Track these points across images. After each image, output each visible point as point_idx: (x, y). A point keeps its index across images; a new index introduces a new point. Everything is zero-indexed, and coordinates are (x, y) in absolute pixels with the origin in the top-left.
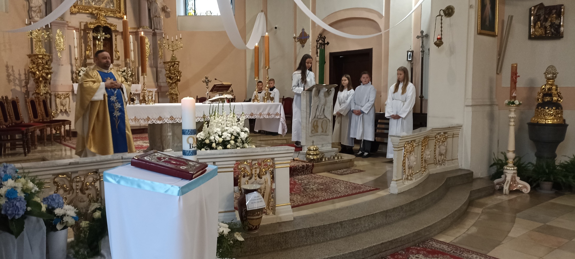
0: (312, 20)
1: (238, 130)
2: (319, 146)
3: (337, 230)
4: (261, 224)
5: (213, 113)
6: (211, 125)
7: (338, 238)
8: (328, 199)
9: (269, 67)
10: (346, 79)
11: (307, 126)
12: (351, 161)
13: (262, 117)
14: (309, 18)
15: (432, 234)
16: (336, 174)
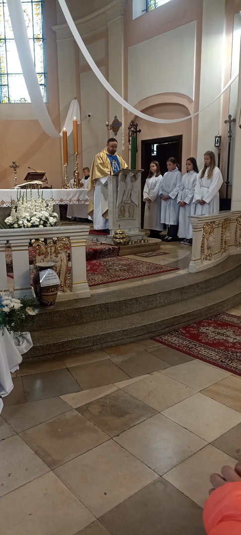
0: (124, 107)
1: (47, 214)
2: (125, 231)
3: (133, 306)
4: (57, 300)
5: (21, 197)
6: (20, 210)
7: (134, 313)
8: (128, 278)
10: (154, 165)
11: (115, 210)
12: (157, 244)
13: (71, 203)
14: (121, 106)
15: (225, 309)
16: (141, 256)
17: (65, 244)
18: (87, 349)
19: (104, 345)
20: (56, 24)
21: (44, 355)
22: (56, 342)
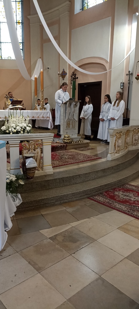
0: (69, 64)
1: (25, 125)
2: (70, 135)
3: (77, 179)
4: (35, 176)
5: (11, 115)
6: (10, 122)
7: (78, 183)
8: (73, 163)
9: (43, 90)
10: (88, 98)
11: (64, 124)
12: (87, 143)
13: (39, 119)
14: (67, 62)
15: (128, 181)
16: (79, 150)
17: (40, 143)
18: (52, 203)
19: (62, 202)
20: (30, 15)
21: (28, 207)
22: (35, 200)
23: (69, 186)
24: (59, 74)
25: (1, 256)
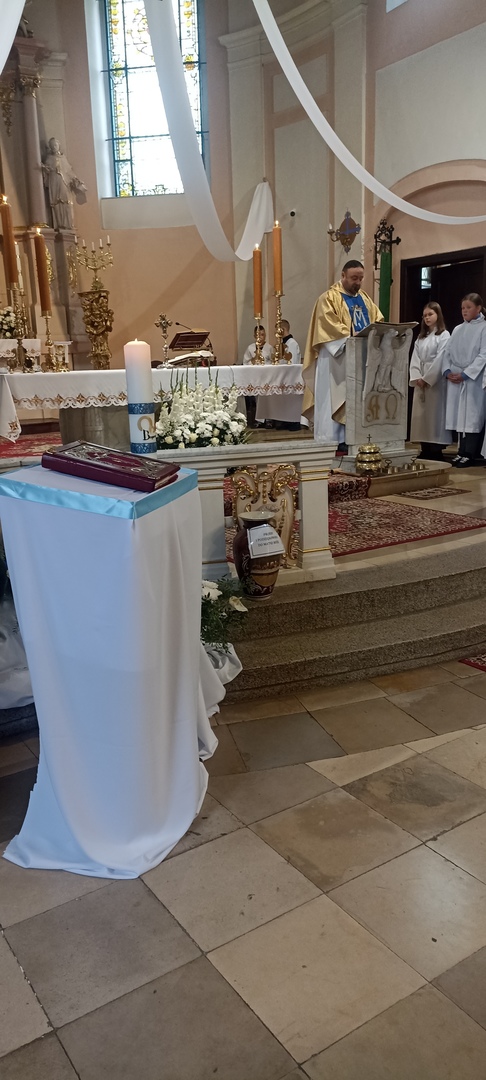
1: (226, 417)
2: (381, 446)
3: (419, 596)
4: (276, 585)
5: (179, 386)
6: (176, 408)
7: (421, 611)
8: (400, 542)
9: (282, 292)
10: (432, 311)
11: (358, 406)
12: (442, 472)
13: (269, 393)
16: (413, 497)
17: (290, 476)
18: (339, 677)
19: (372, 671)
20: (227, 32)
21: (262, 687)
22: (283, 663)
23: (393, 620)
24: (331, 233)
25: (198, 834)
